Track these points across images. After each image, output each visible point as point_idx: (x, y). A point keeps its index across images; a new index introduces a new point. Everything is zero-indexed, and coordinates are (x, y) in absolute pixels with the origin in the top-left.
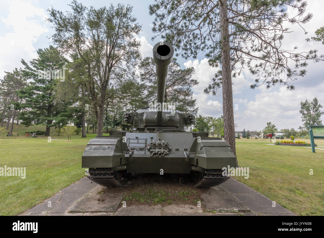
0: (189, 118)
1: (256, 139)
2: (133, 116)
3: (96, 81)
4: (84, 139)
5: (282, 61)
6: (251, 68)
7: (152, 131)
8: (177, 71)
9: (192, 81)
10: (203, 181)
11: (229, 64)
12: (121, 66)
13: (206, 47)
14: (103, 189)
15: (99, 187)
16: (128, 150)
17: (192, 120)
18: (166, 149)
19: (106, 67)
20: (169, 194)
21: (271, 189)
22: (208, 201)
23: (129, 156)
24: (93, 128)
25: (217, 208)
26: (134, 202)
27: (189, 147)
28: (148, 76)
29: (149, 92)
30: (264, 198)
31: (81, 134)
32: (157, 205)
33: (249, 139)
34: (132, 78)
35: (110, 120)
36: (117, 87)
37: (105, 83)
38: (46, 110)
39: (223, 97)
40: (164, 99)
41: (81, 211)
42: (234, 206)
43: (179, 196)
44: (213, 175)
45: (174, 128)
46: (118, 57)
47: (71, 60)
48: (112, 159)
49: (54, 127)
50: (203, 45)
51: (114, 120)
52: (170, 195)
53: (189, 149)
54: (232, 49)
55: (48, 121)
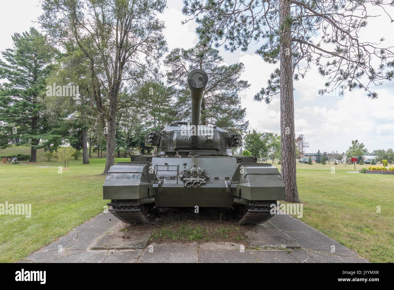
0: (233, 138)
1: (336, 164)
2: (160, 135)
3: (102, 82)
4: (86, 166)
5: (363, 58)
6: (321, 66)
7: (185, 155)
8: (219, 68)
9: (241, 82)
10: (248, 215)
11: (290, 62)
12: (138, 61)
13: (261, 35)
14: (126, 226)
15: (120, 224)
16: (156, 179)
17: (237, 141)
18: (203, 178)
19: (116, 63)
20: (206, 231)
21: (334, 226)
22: (252, 238)
23: (157, 186)
24: (98, 151)
25: (262, 244)
26: (165, 239)
27: (231, 175)
28: (177, 76)
29: (180, 98)
30: (322, 236)
31: (82, 158)
32: (192, 242)
33: (325, 165)
34: (154, 77)
35: (123, 138)
36: (133, 91)
37: (116, 86)
38: (30, 124)
39: (281, 108)
40: (201, 108)
41: (105, 247)
42: (283, 243)
43: (218, 233)
44: (259, 208)
45: (214, 151)
46: (133, 46)
47: (63, 50)
48: (138, 189)
49: (43, 149)
50: (256, 32)
51: (128, 137)
52: (208, 232)
53: (231, 178)
54: (294, 40)
55: (34, 140)
